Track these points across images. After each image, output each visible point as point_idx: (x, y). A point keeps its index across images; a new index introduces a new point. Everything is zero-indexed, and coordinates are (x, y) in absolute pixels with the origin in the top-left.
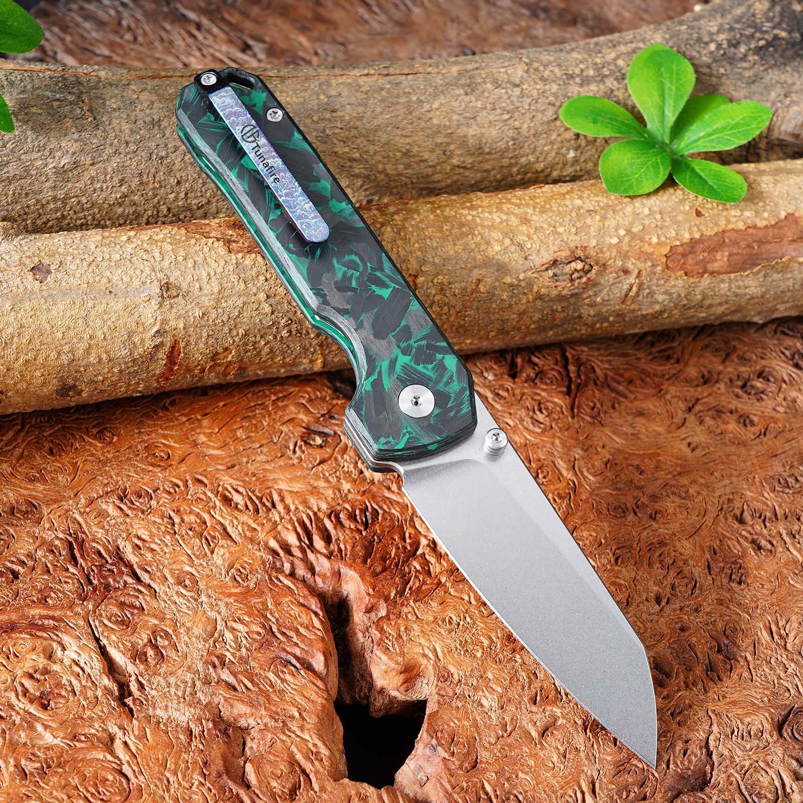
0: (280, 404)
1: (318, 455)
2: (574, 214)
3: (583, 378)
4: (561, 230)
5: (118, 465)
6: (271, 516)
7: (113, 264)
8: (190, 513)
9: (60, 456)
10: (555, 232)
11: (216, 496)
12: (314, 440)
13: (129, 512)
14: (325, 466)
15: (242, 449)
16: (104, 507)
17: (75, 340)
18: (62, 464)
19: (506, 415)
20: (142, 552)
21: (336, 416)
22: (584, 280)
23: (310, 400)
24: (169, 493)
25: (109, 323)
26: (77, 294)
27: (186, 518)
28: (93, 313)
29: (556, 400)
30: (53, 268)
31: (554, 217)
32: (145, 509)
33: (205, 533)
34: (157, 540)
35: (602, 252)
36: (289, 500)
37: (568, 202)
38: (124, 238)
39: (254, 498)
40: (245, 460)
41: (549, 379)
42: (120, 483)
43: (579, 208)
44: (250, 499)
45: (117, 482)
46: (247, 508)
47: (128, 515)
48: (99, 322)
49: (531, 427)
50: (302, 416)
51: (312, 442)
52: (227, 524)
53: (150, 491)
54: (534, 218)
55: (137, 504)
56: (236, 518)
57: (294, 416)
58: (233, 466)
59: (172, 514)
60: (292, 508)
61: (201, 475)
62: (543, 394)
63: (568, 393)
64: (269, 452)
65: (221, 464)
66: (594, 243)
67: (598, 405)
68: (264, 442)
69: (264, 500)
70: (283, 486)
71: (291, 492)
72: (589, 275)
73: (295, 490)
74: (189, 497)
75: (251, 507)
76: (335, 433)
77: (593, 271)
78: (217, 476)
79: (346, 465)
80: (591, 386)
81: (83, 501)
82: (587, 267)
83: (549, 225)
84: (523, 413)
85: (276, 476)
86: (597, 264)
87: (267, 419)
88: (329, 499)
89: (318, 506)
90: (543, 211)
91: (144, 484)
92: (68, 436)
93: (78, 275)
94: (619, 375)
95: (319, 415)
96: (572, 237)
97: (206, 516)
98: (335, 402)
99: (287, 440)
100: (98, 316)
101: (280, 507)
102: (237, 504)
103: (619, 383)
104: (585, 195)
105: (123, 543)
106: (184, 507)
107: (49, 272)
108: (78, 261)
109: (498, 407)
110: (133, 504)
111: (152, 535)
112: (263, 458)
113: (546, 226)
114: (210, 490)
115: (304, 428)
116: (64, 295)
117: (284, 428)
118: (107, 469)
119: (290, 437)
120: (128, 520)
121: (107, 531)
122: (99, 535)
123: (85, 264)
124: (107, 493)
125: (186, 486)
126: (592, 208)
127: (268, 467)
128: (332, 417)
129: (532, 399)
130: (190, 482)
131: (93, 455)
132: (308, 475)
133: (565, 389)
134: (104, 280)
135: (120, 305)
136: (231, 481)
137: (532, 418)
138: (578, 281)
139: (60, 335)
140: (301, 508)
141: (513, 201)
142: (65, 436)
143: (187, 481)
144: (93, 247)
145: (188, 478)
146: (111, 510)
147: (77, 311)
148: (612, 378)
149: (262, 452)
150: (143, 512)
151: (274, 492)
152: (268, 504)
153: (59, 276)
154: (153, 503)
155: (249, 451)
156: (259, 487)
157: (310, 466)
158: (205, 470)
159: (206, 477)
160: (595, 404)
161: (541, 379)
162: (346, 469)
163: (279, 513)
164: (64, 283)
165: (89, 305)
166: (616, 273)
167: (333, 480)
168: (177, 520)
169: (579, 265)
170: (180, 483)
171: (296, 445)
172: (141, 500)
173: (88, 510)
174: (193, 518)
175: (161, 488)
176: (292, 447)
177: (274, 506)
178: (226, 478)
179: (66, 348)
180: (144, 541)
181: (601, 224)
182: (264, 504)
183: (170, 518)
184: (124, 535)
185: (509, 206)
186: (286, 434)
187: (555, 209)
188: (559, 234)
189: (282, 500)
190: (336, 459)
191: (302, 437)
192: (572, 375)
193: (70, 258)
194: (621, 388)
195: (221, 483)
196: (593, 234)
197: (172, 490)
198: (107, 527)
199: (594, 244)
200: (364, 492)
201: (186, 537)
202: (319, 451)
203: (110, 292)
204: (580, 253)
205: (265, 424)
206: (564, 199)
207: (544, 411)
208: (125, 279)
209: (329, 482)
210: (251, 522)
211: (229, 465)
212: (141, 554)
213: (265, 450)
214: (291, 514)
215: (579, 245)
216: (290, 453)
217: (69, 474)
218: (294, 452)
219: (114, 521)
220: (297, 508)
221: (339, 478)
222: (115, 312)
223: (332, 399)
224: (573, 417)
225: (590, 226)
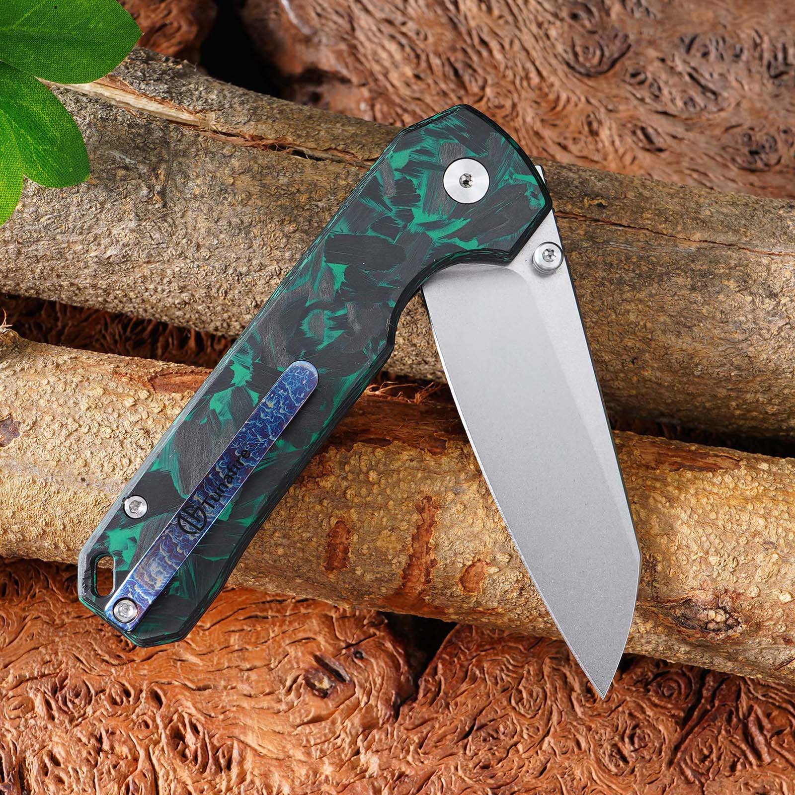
0: (303, 611)
1: (315, 707)
2: (743, 541)
3: (717, 703)
4: (713, 559)
5: (71, 640)
6: (217, 780)
7: (98, 442)
8: (124, 742)
9: (11, 600)
10: (704, 560)
11: (165, 728)
12: (321, 681)
13: (56, 713)
14: (314, 728)
15: (226, 665)
16: (31, 695)
17: (27, 522)
18: (8, 613)
19: (582, 729)
20: (47, 780)
21: (364, 655)
22: (722, 636)
23: (343, 617)
24: (114, 702)
25: (72, 515)
26: (41, 471)
27: (118, 748)
28: (56, 499)
29: (661, 728)
30: (23, 428)
31: (712, 537)
32: (76, 715)
33: (130, 778)
34: (70, 769)
35: (761, 607)
36: (248, 765)
37: (745, 517)
38: (129, 402)
39: (209, 747)
40: (223, 683)
41: (670, 688)
42: (63, 666)
43: (756, 534)
44: (204, 746)
45: (61, 663)
46: (195, 758)
47: (52, 718)
48: (59, 511)
49: (606, 760)
50: (320, 639)
51: (316, 683)
52: (161, 773)
53: (93, 692)
54: (685, 530)
55: (70, 705)
56: (175, 770)
57: (311, 635)
58: (205, 688)
59: (104, 734)
60: (249, 778)
61: (161, 689)
62: (649, 712)
63: (682, 723)
64: (257, 682)
65: (192, 681)
66: (753, 592)
67: (714, 756)
68: (258, 663)
69: (220, 753)
70: (251, 740)
71: (256, 753)
72: (730, 632)
73: (264, 752)
74: (134, 717)
75: (200, 759)
76: (351, 680)
77: (739, 629)
78: (180, 697)
79: (343, 735)
80: (721, 722)
81: (10, 678)
82: (730, 621)
83: (701, 546)
84: (606, 734)
85: (249, 722)
86: (746, 622)
87: (276, 629)
88: (297, 783)
89: (280, 786)
90: (701, 523)
91: (89, 679)
92: (32, 573)
93: (49, 447)
94: (768, 716)
95: (343, 645)
96: (726, 575)
97: (142, 754)
98: (372, 630)
99: (286, 672)
100: (61, 504)
101: (235, 770)
102: (186, 746)
103: (761, 728)
104: (776, 513)
105: (31, 757)
106: (121, 732)
107: (15, 433)
108: (56, 426)
109: (579, 710)
110: (65, 703)
111: (67, 760)
112: (245, 688)
113: (695, 548)
114: (162, 717)
115: (316, 657)
116: (25, 469)
117: (291, 650)
118: (57, 639)
119: (292, 668)
120: (50, 726)
121: (20, 734)
122: (9, 736)
123: (64, 432)
124: (43, 675)
125: (138, 699)
126: (774, 540)
127: (246, 704)
128: (358, 655)
129: (631, 715)
130: (144, 695)
131: (48, 613)
132: (290, 734)
133: (682, 714)
134: (80, 462)
135: (90, 499)
136: (193, 711)
137: (615, 746)
138: (712, 634)
139: (9, 513)
140: (258, 782)
141: (670, 489)
142: (28, 572)
143: (141, 691)
144: (83, 406)
145: (144, 687)
146: (38, 702)
147: (35, 492)
148: (758, 718)
149: (248, 677)
150: (71, 721)
151: (235, 745)
152: (222, 761)
153: (28, 441)
154: (89, 710)
155: (234, 672)
156: (222, 731)
157: (298, 721)
158: (169, 683)
159: (165, 695)
160: (711, 752)
161: (659, 686)
162: (339, 741)
163: (229, 781)
164: (29, 454)
165: (53, 489)
166: (773, 638)
167: (316, 753)
168: (106, 746)
169: (721, 617)
170: (132, 692)
171: (295, 681)
172: (77, 701)
173: (11, 694)
174: (125, 750)
175: (108, 691)
176: (288, 683)
177: (229, 767)
178: (189, 704)
179: (15, 528)
180: (56, 763)
181: (776, 568)
182: (216, 761)
183: (100, 740)
184: (37, 747)
185: (659, 498)
186: (290, 661)
187: (720, 523)
188: (708, 564)
189: (241, 763)
190: (333, 723)
191: (307, 671)
192: (705, 693)
193: (48, 418)
194: (759, 739)
195: (180, 709)
196: (757, 579)
197: (118, 700)
198: (22, 728)
199: (753, 595)
200: (345, 787)
201: (105, 776)
202: (318, 702)
203: (83, 480)
204: (727, 602)
205: (272, 635)
206: (743, 509)
207: (636, 740)
208: (106, 468)
209: (309, 754)
210: (189, 782)
211: (201, 685)
212: (43, 782)
213: (253, 676)
214: (242, 787)
215: (731, 589)
216: (283, 691)
217: (10, 633)
218: (290, 690)
219: (32, 722)
220: (252, 782)
221: (323, 753)
222: (83, 505)
223: (372, 624)
224: (670, 763)
225: (757, 567)
